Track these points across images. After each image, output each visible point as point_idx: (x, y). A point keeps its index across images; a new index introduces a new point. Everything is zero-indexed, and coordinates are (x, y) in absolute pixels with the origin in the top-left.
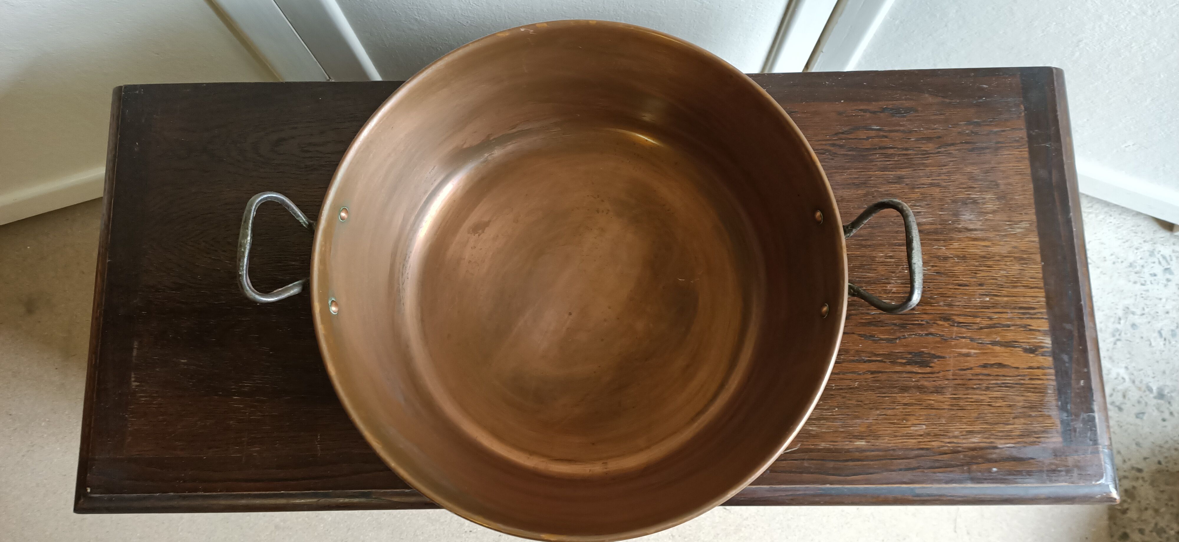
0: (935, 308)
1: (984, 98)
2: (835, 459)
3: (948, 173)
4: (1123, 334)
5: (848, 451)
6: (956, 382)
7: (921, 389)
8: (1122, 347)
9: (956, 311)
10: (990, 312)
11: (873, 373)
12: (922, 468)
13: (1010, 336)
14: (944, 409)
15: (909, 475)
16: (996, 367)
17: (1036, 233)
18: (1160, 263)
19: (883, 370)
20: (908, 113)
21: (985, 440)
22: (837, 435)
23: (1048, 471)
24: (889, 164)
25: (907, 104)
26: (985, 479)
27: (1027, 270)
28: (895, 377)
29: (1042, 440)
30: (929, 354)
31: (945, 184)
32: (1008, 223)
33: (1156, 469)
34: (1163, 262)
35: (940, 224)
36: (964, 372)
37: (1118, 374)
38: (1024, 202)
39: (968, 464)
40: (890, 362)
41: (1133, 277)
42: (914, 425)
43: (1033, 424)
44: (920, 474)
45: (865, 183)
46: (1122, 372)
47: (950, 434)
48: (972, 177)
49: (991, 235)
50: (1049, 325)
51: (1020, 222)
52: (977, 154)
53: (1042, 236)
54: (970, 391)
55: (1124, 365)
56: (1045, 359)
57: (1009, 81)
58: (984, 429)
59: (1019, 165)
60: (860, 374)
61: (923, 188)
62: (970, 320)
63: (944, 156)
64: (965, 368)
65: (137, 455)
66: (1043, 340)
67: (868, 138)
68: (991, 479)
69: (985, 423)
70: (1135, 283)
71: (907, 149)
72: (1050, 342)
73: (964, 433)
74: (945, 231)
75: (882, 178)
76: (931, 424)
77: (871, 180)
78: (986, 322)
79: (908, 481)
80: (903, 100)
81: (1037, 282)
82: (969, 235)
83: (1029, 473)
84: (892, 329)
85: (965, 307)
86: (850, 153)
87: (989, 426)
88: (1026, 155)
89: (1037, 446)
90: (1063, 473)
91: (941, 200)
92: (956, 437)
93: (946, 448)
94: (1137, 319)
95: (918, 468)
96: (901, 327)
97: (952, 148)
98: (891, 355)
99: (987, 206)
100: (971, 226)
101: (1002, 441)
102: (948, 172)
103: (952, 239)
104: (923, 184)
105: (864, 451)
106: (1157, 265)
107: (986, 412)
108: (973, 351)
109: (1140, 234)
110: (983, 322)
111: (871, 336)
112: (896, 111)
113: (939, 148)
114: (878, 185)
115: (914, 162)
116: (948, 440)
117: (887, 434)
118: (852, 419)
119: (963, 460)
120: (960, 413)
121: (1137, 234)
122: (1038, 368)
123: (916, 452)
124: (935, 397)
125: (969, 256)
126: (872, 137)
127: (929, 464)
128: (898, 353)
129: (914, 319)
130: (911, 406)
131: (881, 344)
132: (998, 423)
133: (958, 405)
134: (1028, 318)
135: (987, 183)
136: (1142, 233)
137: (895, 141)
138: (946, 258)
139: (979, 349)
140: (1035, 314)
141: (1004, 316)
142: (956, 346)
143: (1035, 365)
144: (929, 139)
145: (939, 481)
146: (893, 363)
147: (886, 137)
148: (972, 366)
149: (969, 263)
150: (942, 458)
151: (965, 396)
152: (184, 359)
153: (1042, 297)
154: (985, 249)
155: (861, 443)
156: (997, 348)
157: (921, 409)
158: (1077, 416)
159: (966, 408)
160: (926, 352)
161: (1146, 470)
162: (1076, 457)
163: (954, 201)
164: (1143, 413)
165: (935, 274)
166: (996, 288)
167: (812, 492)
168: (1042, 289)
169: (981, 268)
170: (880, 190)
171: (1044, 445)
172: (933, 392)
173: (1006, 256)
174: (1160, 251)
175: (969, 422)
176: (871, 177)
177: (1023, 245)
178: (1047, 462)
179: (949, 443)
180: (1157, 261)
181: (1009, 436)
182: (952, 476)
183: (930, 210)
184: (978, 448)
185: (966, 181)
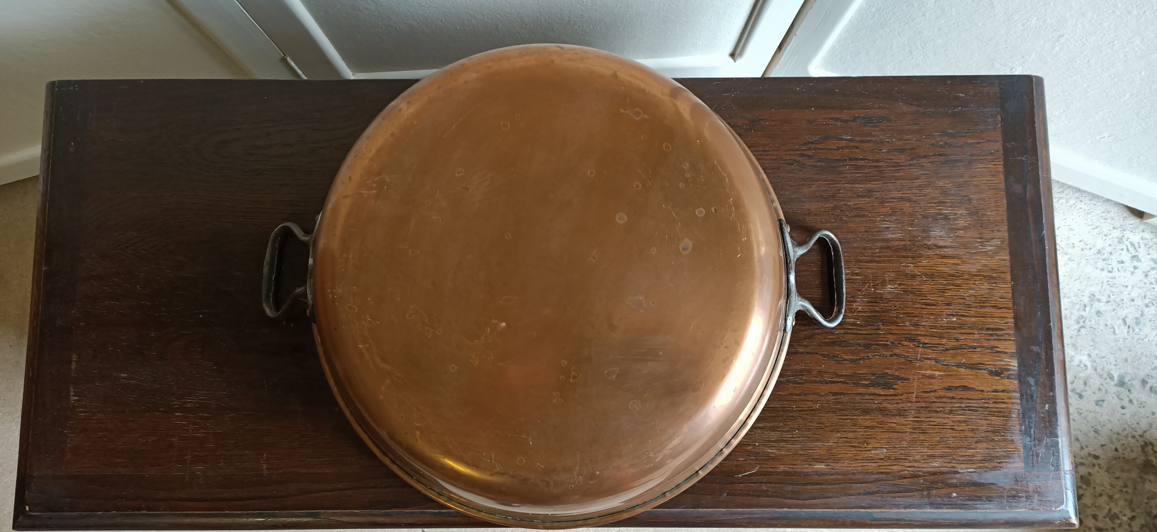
0: (900, 328)
1: (960, 108)
2: (793, 483)
3: (918, 187)
4: (1087, 321)
5: (807, 474)
6: (919, 405)
7: (882, 411)
8: (1086, 334)
9: (922, 331)
10: (956, 333)
11: (834, 394)
12: (881, 492)
13: (976, 358)
14: (906, 432)
15: (868, 500)
16: (960, 389)
17: (1007, 252)
18: (1128, 250)
19: (846, 392)
20: (881, 122)
21: (946, 465)
22: (796, 458)
23: (1008, 497)
24: (859, 177)
25: (881, 113)
26: (945, 505)
27: (996, 290)
28: (858, 398)
29: (1004, 465)
30: (893, 375)
31: (915, 198)
32: (979, 240)
33: (1112, 456)
34: (1132, 249)
35: (909, 241)
36: (928, 394)
37: (1081, 362)
38: (996, 219)
39: (928, 489)
40: (853, 383)
41: (1101, 264)
42: (876, 448)
43: (995, 449)
44: (879, 498)
45: (833, 197)
46: (1085, 359)
47: (911, 458)
48: (944, 192)
49: (961, 252)
50: (1016, 347)
51: (992, 240)
52: (949, 167)
53: (1013, 254)
54: (933, 414)
55: (1086, 353)
56: (1011, 382)
57: (987, 89)
58: (946, 454)
59: (993, 179)
60: (822, 396)
61: (893, 202)
62: (936, 341)
63: (916, 168)
64: (929, 390)
65: (78, 472)
66: (1009, 362)
67: (838, 148)
68: (950, 504)
69: (947, 447)
70: (1102, 270)
71: (878, 161)
72: (1017, 365)
73: (925, 457)
74: (914, 248)
75: (852, 191)
76: (893, 447)
77: (840, 193)
78: (952, 344)
79: (867, 506)
80: (876, 108)
81: (1005, 303)
82: (938, 252)
83: (989, 499)
84: (856, 349)
85: (931, 327)
86: (819, 164)
87: (950, 451)
88: (1001, 168)
89: (998, 471)
90: (1024, 499)
91: (911, 215)
92: (916, 461)
93: (906, 472)
94: (1102, 307)
95: (878, 492)
96: (865, 347)
97: (925, 160)
98: (854, 376)
99: (958, 222)
100: (941, 243)
101: (963, 466)
102: (920, 186)
103: (920, 256)
104: (894, 198)
105: (823, 474)
106: (1125, 252)
107: (948, 435)
108: (937, 373)
109: (1109, 221)
110: (949, 343)
111: (834, 356)
112: (869, 120)
113: (912, 159)
114: (847, 199)
115: (884, 175)
116: (909, 464)
117: (848, 458)
118: (813, 441)
119: (923, 484)
120: (922, 437)
121: (1107, 221)
122: (1003, 391)
123: (876, 476)
124: (897, 420)
125: (937, 274)
126: (842, 148)
127: (888, 489)
128: (861, 374)
129: (880, 339)
130: (873, 429)
131: (844, 365)
132: (960, 448)
133: (919, 428)
134: (995, 339)
135: (960, 198)
136: (1112, 219)
137: (866, 152)
138: (914, 276)
139: (944, 371)
140: (1002, 335)
141: (970, 337)
142: (920, 368)
143: (1000, 388)
144: (902, 151)
145: (898, 506)
146: (857, 384)
147: (857, 148)
148: (936, 388)
149: (937, 281)
150: (901, 482)
151: (928, 420)
152: (124, 374)
153: (1011, 318)
154: (954, 267)
155: (820, 467)
156: (962, 370)
157: (883, 432)
158: (1040, 440)
159: (929, 432)
160: (891, 374)
161: (1102, 457)
162: (1037, 483)
163: (924, 217)
164: (1103, 401)
165: (902, 292)
166: (963, 308)
167: (769, 516)
168: (1011, 309)
169: (949, 287)
170: (849, 203)
171: (1006, 471)
172: (897, 415)
173: (975, 275)
174: (1128, 238)
175: (930, 446)
176: (840, 190)
177: (993, 263)
178: (1008, 487)
179: (909, 467)
180: (1125, 248)
181: (971, 461)
182: (910, 501)
183: (899, 226)
184: (939, 473)
185: (937, 195)
